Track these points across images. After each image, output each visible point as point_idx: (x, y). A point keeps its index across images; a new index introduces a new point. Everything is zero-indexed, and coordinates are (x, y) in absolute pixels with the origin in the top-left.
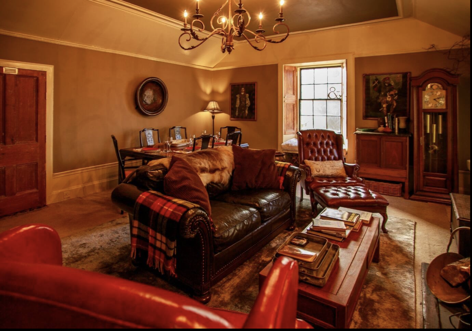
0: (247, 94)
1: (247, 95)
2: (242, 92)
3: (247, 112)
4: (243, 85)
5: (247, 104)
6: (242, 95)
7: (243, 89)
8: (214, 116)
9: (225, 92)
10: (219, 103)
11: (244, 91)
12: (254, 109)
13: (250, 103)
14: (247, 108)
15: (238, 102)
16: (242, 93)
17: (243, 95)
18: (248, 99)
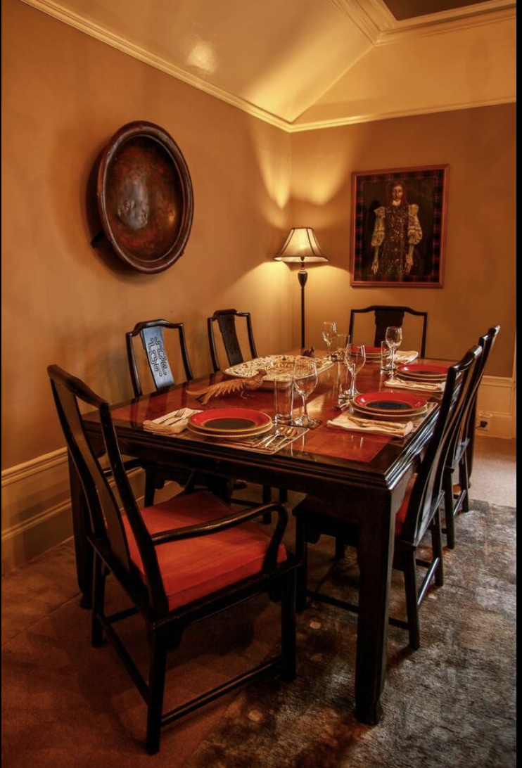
0: (411, 203)
1: (414, 208)
2: (396, 198)
3: (410, 260)
4: (397, 176)
5: (413, 235)
6: (395, 206)
7: (399, 188)
8: (307, 274)
9: (334, 201)
10: (319, 234)
11: (401, 194)
12: (438, 252)
13: (421, 233)
14: (411, 250)
15: (380, 230)
16: (396, 203)
17: (400, 207)
18: (416, 219)
